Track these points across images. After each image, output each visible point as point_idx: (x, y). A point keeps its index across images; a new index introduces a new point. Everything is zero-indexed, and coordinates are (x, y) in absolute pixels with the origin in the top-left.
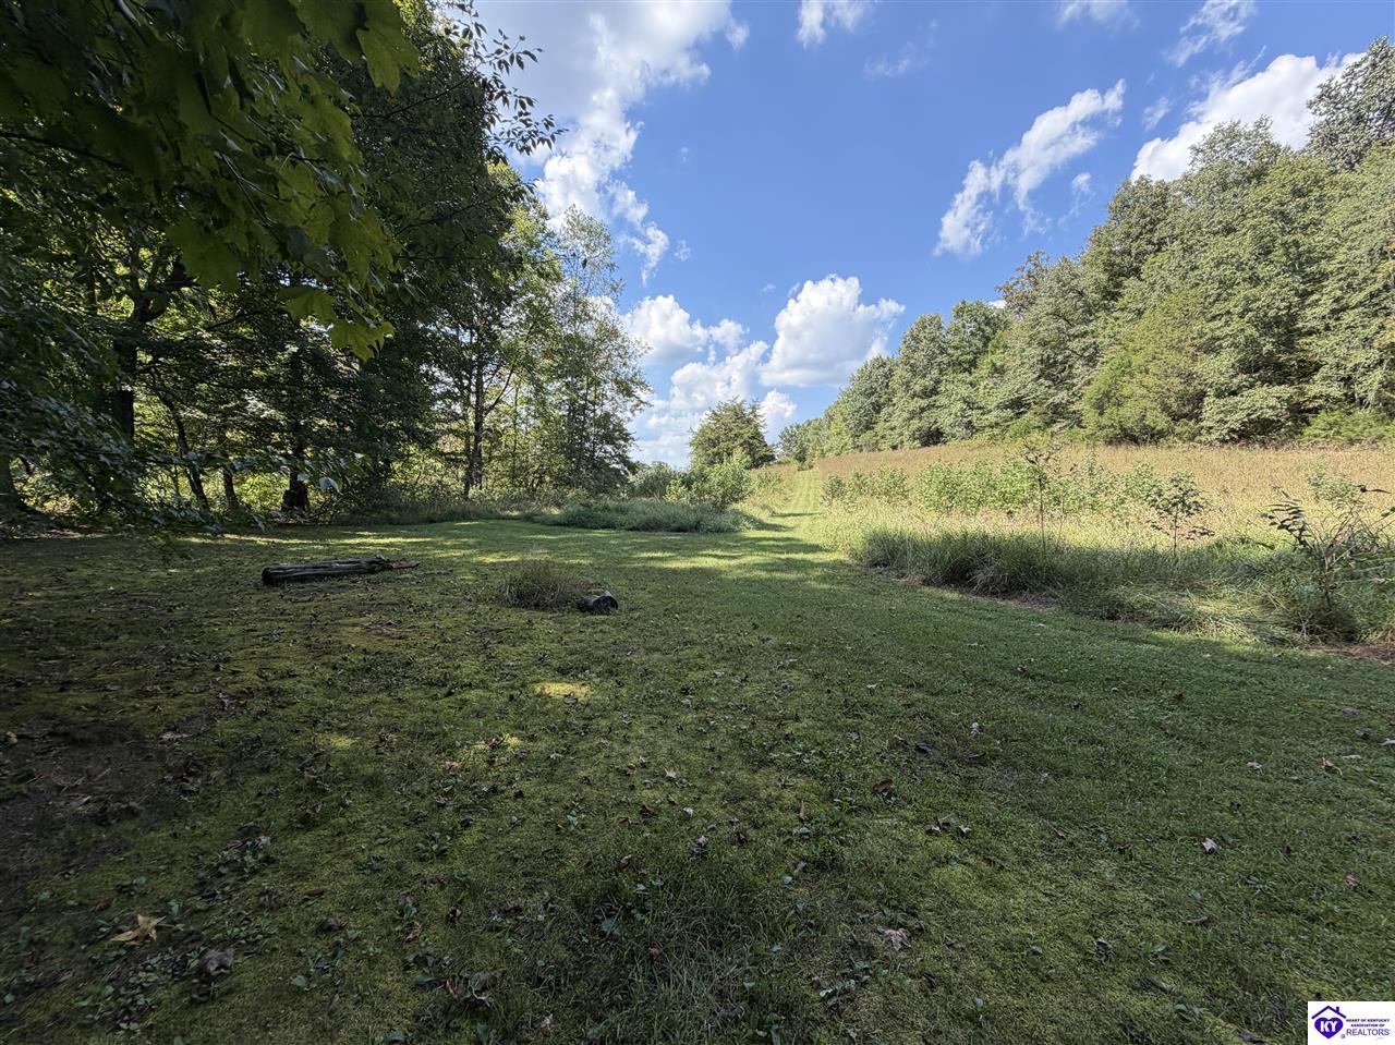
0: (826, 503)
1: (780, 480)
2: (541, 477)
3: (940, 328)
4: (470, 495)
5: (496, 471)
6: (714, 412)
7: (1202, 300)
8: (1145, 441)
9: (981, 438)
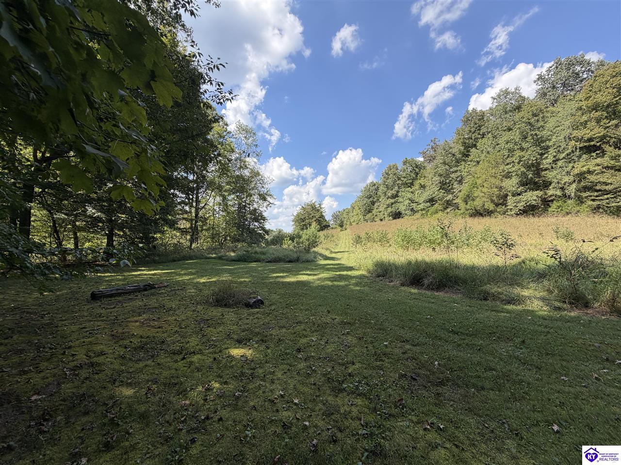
0: (354, 246)
1: (333, 236)
2: (225, 238)
3: (397, 169)
4: (192, 247)
5: (204, 236)
6: (302, 207)
7: (502, 157)
8: (485, 215)
9: (418, 215)
